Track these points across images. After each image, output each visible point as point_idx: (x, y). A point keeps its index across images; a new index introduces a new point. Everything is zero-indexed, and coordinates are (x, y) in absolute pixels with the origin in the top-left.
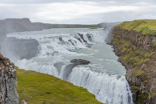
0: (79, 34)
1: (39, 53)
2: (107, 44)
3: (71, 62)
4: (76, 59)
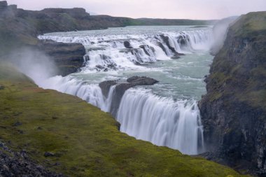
1: (84, 66)
3: (128, 81)
4: (137, 77)
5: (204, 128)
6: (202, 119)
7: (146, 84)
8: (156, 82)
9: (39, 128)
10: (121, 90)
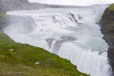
0: (70, 14)
2: (96, 23)
3: (61, 38)
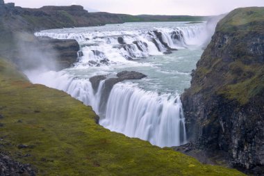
1: (78, 61)
3: (117, 75)
4: (126, 72)
5: (186, 120)
6: (184, 111)
7: (134, 78)
8: (144, 76)
9: (19, 121)
10: (110, 84)
